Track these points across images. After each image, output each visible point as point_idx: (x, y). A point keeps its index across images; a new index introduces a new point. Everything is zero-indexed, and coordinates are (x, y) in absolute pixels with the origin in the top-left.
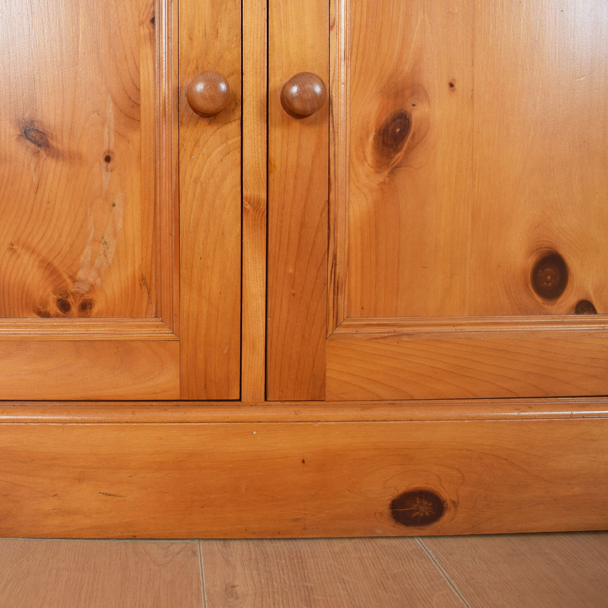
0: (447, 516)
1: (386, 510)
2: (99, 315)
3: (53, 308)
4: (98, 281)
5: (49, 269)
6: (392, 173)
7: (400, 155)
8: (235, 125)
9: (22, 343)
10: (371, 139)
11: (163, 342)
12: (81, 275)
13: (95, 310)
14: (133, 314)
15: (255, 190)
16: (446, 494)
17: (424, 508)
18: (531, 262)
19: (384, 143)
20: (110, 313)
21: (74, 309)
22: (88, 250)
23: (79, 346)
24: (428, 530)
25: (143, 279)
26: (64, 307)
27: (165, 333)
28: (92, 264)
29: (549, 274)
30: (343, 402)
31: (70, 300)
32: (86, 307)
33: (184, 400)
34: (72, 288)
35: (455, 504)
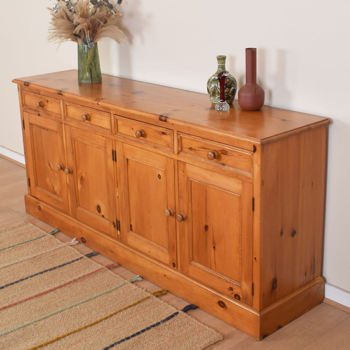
0: (86, 243)
1: (80, 238)
4: (57, 190)
5: (53, 186)
6: (82, 185)
7: (82, 182)
10: (79, 179)
12: (55, 188)
13: (57, 194)
14: (60, 196)
15: (68, 182)
16: (86, 240)
17: (84, 241)
19: (81, 180)
25: (61, 192)
27: (62, 201)
30: (78, 220)
31: (55, 192)
34: (55, 190)
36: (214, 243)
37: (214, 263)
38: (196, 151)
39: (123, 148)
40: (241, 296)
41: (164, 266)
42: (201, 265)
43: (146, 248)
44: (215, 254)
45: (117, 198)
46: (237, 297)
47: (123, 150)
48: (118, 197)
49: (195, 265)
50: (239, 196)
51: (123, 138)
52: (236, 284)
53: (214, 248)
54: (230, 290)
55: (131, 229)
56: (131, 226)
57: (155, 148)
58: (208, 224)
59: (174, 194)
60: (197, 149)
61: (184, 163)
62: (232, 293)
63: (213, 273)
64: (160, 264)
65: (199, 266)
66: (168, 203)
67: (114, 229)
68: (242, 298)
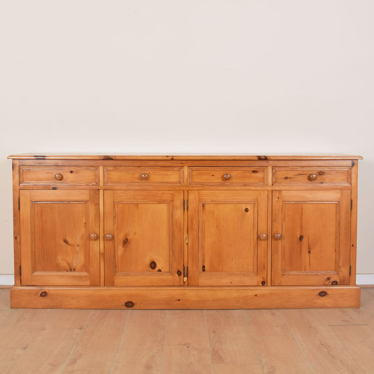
0: (135, 306)
1: (124, 304)
2: (77, 271)
3: (69, 270)
4: (77, 266)
5: (68, 264)
6: (125, 248)
7: (126, 245)
8: (98, 241)
9: (64, 276)
10: (122, 243)
11: (87, 276)
12: (74, 265)
13: (76, 270)
14: (82, 271)
15: (102, 251)
16: (134, 302)
17: (130, 304)
18: (150, 263)
19: (124, 243)
20: (78, 271)
21: (72, 270)
22: (75, 261)
23: (73, 277)
24: (131, 308)
25: (84, 266)
26: (71, 270)
27: (87, 274)
28: (75, 263)
29: (153, 265)
30: (117, 286)
31: (72, 269)
32: (74, 270)
33: (91, 286)
34: (72, 267)
35: (136, 304)
36: (309, 248)
37: (309, 265)
38: (292, 179)
39: (199, 195)
40: (338, 281)
41: (253, 288)
42: (295, 272)
43: (226, 281)
44: (310, 257)
45: (186, 246)
46: (335, 283)
47: (199, 197)
48: (188, 244)
49: (288, 274)
50: (337, 202)
51: (200, 186)
52: (332, 273)
53: (309, 252)
54: (328, 280)
55: (204, 270)
56: (204, 267)
57: (245, 186)
58: (304, 234)
59: (266, 220)
60: (293, 177)
61: (280, 191)
62: (330, 282)
63: (308, 274)
64: (248, 288)
65: (293, 273)
66: (259, 229)
67: (178, 277)
68: (340, 282)
